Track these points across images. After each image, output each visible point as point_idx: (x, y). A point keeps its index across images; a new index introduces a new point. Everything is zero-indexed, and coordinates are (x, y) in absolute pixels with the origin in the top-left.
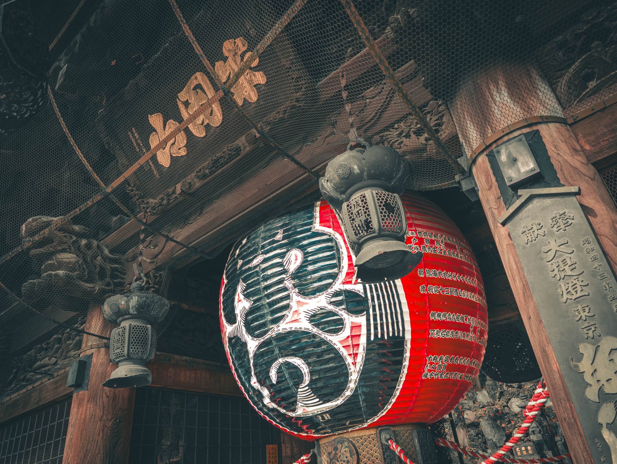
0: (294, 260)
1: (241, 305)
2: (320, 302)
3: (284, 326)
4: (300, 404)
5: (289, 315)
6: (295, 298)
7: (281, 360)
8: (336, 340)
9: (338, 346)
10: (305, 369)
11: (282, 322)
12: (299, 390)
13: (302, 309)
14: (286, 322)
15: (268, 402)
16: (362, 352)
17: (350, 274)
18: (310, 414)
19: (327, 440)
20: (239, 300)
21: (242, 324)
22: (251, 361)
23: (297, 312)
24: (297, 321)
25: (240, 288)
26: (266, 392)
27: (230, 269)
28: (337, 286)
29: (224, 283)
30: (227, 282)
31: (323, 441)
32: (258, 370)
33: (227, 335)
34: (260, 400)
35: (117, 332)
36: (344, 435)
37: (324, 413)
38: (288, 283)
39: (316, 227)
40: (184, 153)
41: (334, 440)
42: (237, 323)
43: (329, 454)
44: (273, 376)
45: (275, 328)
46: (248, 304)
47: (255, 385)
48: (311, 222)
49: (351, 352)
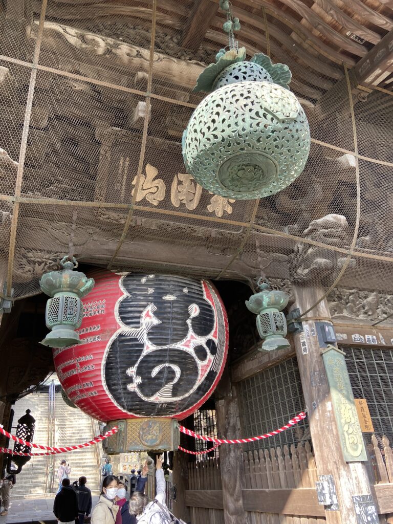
0: (194, 310)
1: (149, 319)
2: (202, 341)
3: (179, 346)
4: (158, 394)
5: (185, 340)
6: (191, 332)
7: (167, 365)
8: (200, 364)
9: (200, 368)
10: (178, 375)
11: (179, 343)
12: (166, 386)
13: (193, 341)
14: (181, 344)
15: (132, 387)
16: (206, 375)
17: (216, 332)
18: (157, 402)
19: (140, 420)
20: (147, 315)
21: (145, 332)
22: (141, 358)
23: (189, 341)
24: (188, 346)
25: (151, 308)
26: (138, 380)
27: (136, 289)
28: (210, 336)
29: (122, 294)
30: (130, 296)
31: (133, 420)
32: (144, 365)
33: (119, 331)
34: (125, 384)
35: (70, 300)
36: (156, 419)
37: (165, 403)
38: (189, 322)
39: (205, 297)
40: (155, 203)
41: (149, 421)
42: (140, 329)
43: (143, 429)
44: (155, 372)
45: (173, 345)
46: (156, 322)
47: (131, 373)
48: (202, 292)
49: (203, 374)
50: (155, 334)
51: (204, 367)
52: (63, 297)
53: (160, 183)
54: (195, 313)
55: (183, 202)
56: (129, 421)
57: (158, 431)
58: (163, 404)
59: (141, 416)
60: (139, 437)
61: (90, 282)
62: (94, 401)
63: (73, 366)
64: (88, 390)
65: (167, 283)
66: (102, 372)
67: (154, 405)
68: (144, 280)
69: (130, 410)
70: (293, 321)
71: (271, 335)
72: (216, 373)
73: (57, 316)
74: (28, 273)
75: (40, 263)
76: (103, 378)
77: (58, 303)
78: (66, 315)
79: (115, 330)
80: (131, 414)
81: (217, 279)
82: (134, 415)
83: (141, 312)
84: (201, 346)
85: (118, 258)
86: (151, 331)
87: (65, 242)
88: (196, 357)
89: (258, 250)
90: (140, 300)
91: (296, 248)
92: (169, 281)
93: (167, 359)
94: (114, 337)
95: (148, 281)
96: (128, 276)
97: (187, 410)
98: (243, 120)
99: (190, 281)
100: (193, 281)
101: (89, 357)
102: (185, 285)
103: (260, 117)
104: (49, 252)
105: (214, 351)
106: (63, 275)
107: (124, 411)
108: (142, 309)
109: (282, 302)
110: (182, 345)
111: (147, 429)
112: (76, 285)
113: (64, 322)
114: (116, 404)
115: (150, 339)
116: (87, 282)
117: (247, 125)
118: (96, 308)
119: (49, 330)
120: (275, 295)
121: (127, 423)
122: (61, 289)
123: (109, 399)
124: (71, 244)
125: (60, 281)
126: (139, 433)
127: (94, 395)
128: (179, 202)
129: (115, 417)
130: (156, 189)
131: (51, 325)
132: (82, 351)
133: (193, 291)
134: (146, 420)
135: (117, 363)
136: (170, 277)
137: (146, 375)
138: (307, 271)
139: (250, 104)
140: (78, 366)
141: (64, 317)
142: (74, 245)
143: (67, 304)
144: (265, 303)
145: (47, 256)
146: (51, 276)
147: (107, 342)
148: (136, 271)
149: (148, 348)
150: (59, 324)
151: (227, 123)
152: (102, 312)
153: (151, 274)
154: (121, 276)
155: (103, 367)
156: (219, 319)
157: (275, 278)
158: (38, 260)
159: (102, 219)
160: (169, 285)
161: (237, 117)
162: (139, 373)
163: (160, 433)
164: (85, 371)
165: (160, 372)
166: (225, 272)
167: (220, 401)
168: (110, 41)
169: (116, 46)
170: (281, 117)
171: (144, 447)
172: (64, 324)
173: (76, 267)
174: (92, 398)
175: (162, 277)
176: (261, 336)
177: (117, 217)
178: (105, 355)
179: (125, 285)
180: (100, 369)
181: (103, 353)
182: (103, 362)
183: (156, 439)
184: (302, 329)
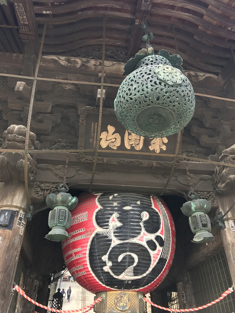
0: (145, 216)
1: (114, 222)
2: (152, 237)
3: (135, 240)
4: (124, 274)
5: (139, 237)
6: (143, 231)
7: (128, 253)
8: (152, 253)
9: (152, 256)
10: (136, 260)
11: (135, 238)
12: (129, 268)
13: (145, 237)
15: (106, 269)
16: (157, 261)
17: (162, 231)
18: (124, 279)
19: (115, 292)
20: (113, 220)
21: (112, 231)
22: (110, 249)
23: (142, 237)
24: (142, 240)
25: (115, 215)
26: (110, 264)
27: (106, 204)
28: (158, 233)
29: (98, 207)
30: (102, 208)
31: (111, 292)
32: (113, 253)
33: (96, 232)
34: (102, 266)
35: (62, 210)
36: (126, 292)
37: (130, 280)
38: (141, 224)
39: (153, 207)
40: (115, 149)
41: (121, 293)
42: (108, 230)
43: (117, 299)
44: (120, 258)
45: (131, 240)
46: (119, 224)
47: (105, 259)
48: (151, 203)
49: (155, 260)
50: (119, 232)
51: (155, 255)
52: (58, 209)
53: (117, 135)
54: (145, 217)
55: (133, 146)
56: (108, 293)
57: (127, 301)
58: (128, 281)
59: (115, 289)
60: (114, 304)
61: (74, 200)
62: (85, 278)
63: (71, 255)
64: (80, 270)
65: (126, 198)
66: (87, 259)
67: (122, 281)
68: (111, 197)
69: (107, 285)
70: (218, 221)
71: (199, 230)
72: (166, 260)
73: (54, 221)
74: (41, 196)
75: (47, 190)
76: (88, 262)
77: (55, 213)
78: (59, 220)
79: (93, 231)
80: (108, 287)
81: (161, 195)
82: (110, 288)
83: (109, 218)
84: (152, 240)
85: (94, 184)
86: (116, 231)
87: (62, 176)
88: (149, 248)
89: (188, 173)
90: (109, 210)
91: (215, 170)
92: (127, 197)
93: (128, 249)
94: (93, 235)
95: (114, 197)
96: (101, 196)
97: (147, 286)
98: (147, 87)
99: (142, 196)
100: (144, 197)
101: (79, 249)
102: (138, 199)
103: (157, 85)
104: (53, 183)
105: (162, 243)
106: (58, 195)
107: (104, 285)
108: (109, 216)
109: (205, 207)
110: (137, 240)
111: (120, 298)
112: (66, 201)
113: (58, 225)
114: (98, 280)
115: (116, 236)
116: (72, 199)
117: (149, 90)
118: (82, 217)
119: (50, 230)
120: (199, 202)
121: (107, 294)
122: (57, 204)
123: (93, 277)
124: (65, 177)
125: (56, 199)
126: (115, 301)
127: (84, 274)
128: (130, 146)
129: (99, 290)
130: (115, 139)
131: (51, 227)
132: (75, 245)
133: (144, 203)
134: (119, 292)
135: (95, 252)
136: (128, 195)
137: (115, 260)
138: (224, 185)
139: (151, 78)
140: (74, 255)
141: (58, 221)
142: (66, 178)
143: (60, 213)
144: (193, 208)
145: (52, 186)
146: (51, 196)
147: (89, 239)
148: (106, 192)
149: (114, 242)
150: (55, 226)
151: (137, 90)
152: (86, 220)
153: (116, 193)
154: (97, 196)
155: (87, 255)
156: (165, 222)
157: (203, 192)
158: (46, 188)
159: (82, 161)
160: (127, 200)
161: (143, 86)
162: (110, 259)
163: (128, 301)
164: (77, 258)
165: (124, 258)
166: (166, 189)
167: (179, 283)
168: (84, 59)
169: (88, 62)
170: (171, 83)
171: (118, 311)
172: (58, 226)
173: (67, 191)
174: (83, 276)
175: (123, 195)
176: (193, 232)
177: (92, 159)
178: (88, 248)
179: (99, 201)
180: (86, 257)
181: (87, 246)
182: (88, 252)
183: (126, 306)
184: (225, 226)
